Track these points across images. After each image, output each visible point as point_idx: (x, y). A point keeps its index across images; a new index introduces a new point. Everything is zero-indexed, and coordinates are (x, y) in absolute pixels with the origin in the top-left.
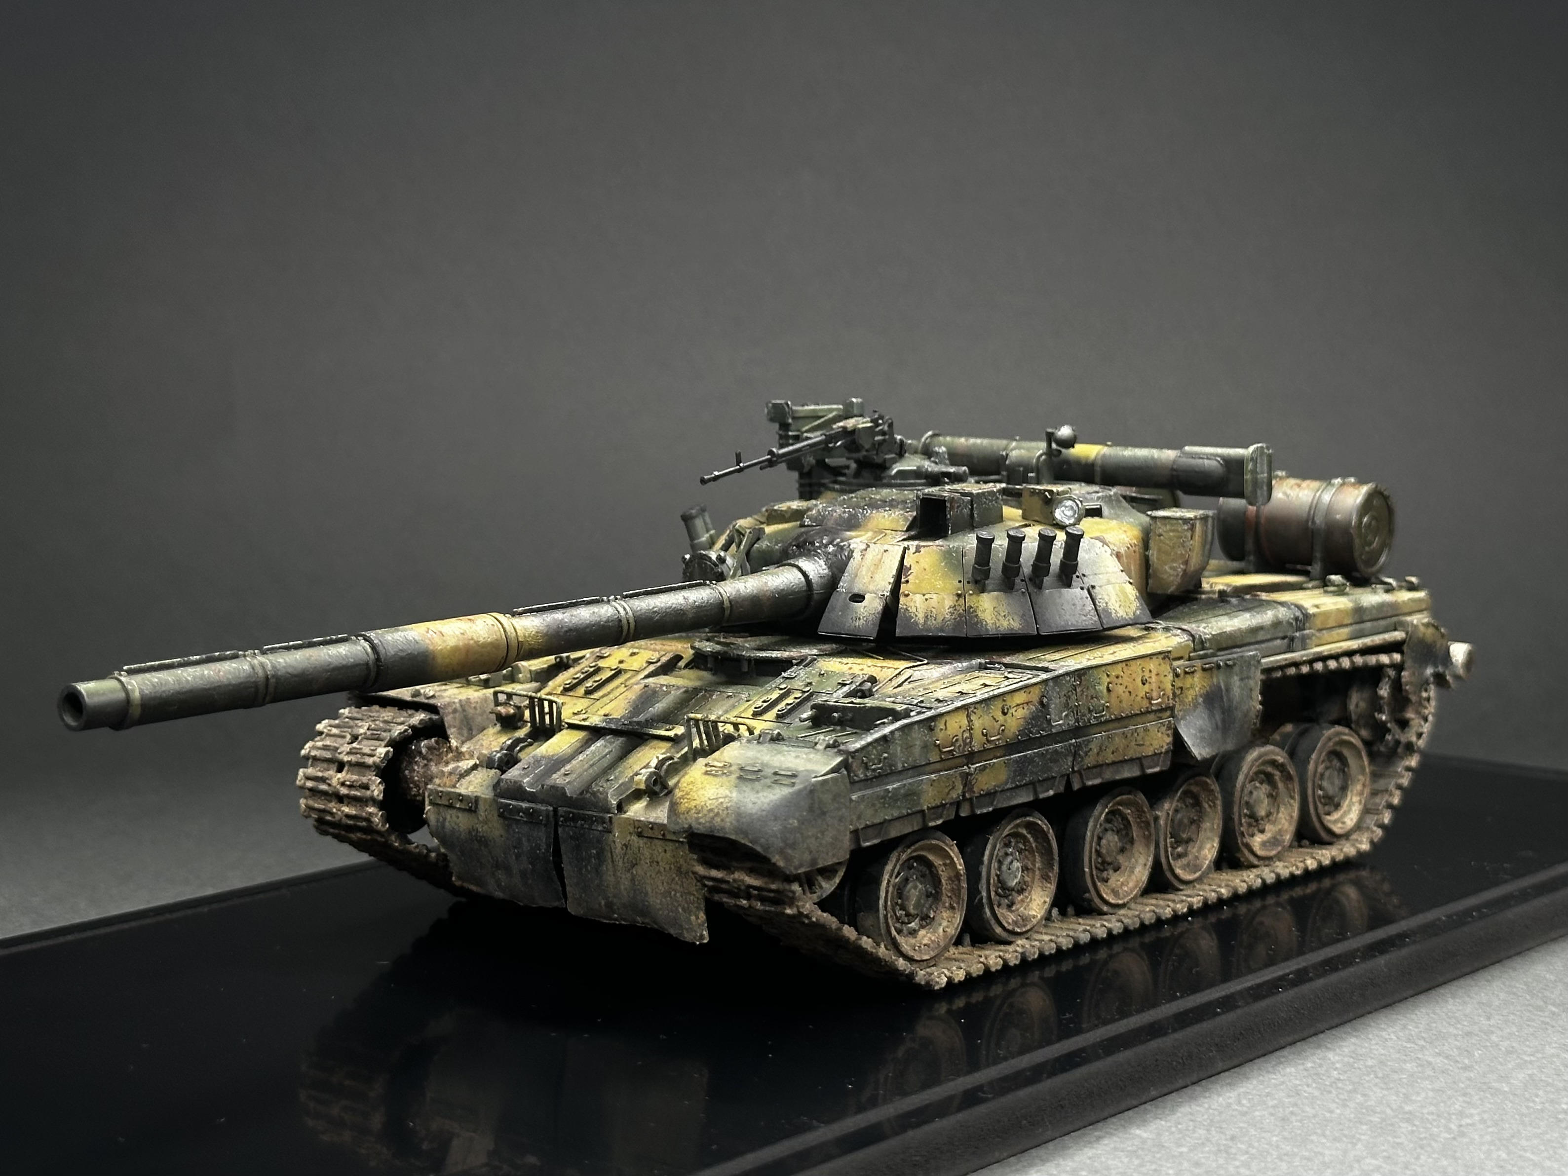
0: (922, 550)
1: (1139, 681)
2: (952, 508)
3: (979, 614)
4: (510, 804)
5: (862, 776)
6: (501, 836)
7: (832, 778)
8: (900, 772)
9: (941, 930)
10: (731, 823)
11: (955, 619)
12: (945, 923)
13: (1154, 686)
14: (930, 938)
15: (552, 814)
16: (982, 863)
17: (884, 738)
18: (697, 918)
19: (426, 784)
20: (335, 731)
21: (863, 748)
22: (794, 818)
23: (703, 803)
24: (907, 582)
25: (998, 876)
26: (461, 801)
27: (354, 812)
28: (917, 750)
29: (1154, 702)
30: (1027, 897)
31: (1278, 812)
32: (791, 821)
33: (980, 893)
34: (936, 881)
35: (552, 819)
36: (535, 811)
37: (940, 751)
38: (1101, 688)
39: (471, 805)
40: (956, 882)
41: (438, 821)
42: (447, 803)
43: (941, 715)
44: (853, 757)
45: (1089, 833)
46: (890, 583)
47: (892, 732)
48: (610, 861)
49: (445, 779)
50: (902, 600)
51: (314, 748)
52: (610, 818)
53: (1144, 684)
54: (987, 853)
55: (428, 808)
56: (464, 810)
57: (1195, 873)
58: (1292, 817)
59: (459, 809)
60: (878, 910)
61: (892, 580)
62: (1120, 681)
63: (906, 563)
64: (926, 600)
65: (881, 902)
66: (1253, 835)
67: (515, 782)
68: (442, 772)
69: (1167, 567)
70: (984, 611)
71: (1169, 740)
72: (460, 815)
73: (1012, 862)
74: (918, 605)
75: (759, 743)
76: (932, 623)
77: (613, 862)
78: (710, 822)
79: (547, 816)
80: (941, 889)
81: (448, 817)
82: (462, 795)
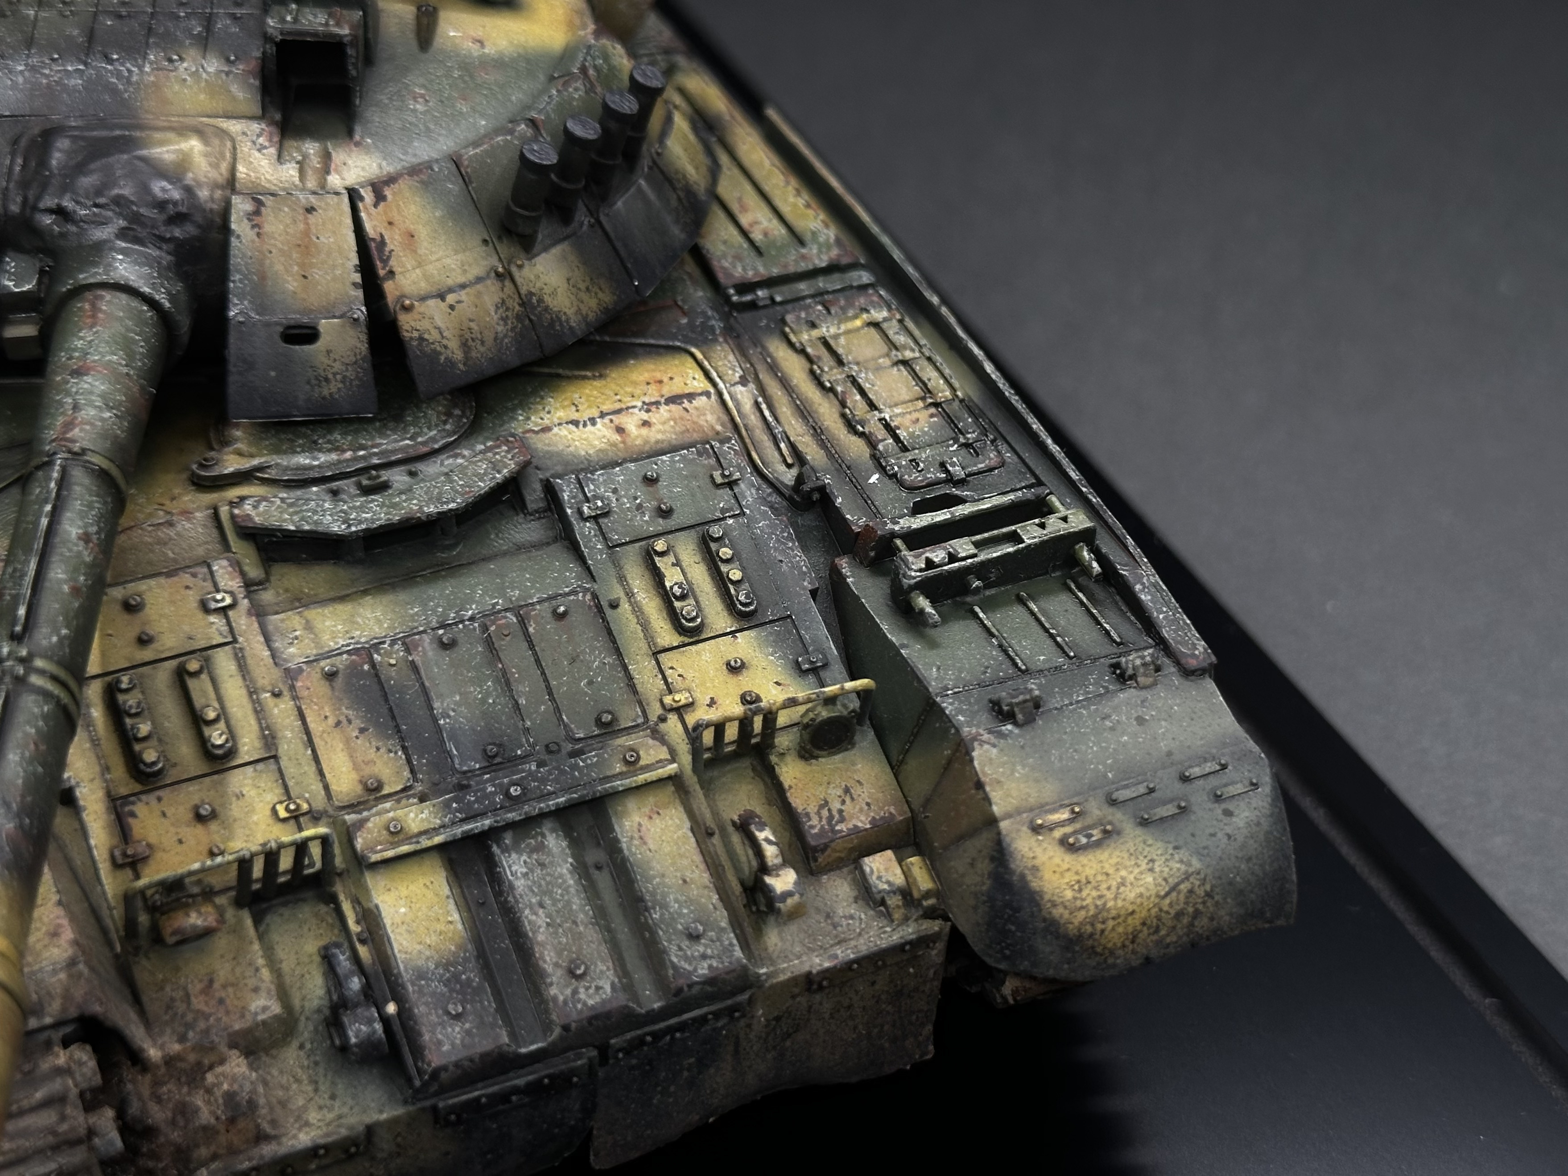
82: (323, 1146)
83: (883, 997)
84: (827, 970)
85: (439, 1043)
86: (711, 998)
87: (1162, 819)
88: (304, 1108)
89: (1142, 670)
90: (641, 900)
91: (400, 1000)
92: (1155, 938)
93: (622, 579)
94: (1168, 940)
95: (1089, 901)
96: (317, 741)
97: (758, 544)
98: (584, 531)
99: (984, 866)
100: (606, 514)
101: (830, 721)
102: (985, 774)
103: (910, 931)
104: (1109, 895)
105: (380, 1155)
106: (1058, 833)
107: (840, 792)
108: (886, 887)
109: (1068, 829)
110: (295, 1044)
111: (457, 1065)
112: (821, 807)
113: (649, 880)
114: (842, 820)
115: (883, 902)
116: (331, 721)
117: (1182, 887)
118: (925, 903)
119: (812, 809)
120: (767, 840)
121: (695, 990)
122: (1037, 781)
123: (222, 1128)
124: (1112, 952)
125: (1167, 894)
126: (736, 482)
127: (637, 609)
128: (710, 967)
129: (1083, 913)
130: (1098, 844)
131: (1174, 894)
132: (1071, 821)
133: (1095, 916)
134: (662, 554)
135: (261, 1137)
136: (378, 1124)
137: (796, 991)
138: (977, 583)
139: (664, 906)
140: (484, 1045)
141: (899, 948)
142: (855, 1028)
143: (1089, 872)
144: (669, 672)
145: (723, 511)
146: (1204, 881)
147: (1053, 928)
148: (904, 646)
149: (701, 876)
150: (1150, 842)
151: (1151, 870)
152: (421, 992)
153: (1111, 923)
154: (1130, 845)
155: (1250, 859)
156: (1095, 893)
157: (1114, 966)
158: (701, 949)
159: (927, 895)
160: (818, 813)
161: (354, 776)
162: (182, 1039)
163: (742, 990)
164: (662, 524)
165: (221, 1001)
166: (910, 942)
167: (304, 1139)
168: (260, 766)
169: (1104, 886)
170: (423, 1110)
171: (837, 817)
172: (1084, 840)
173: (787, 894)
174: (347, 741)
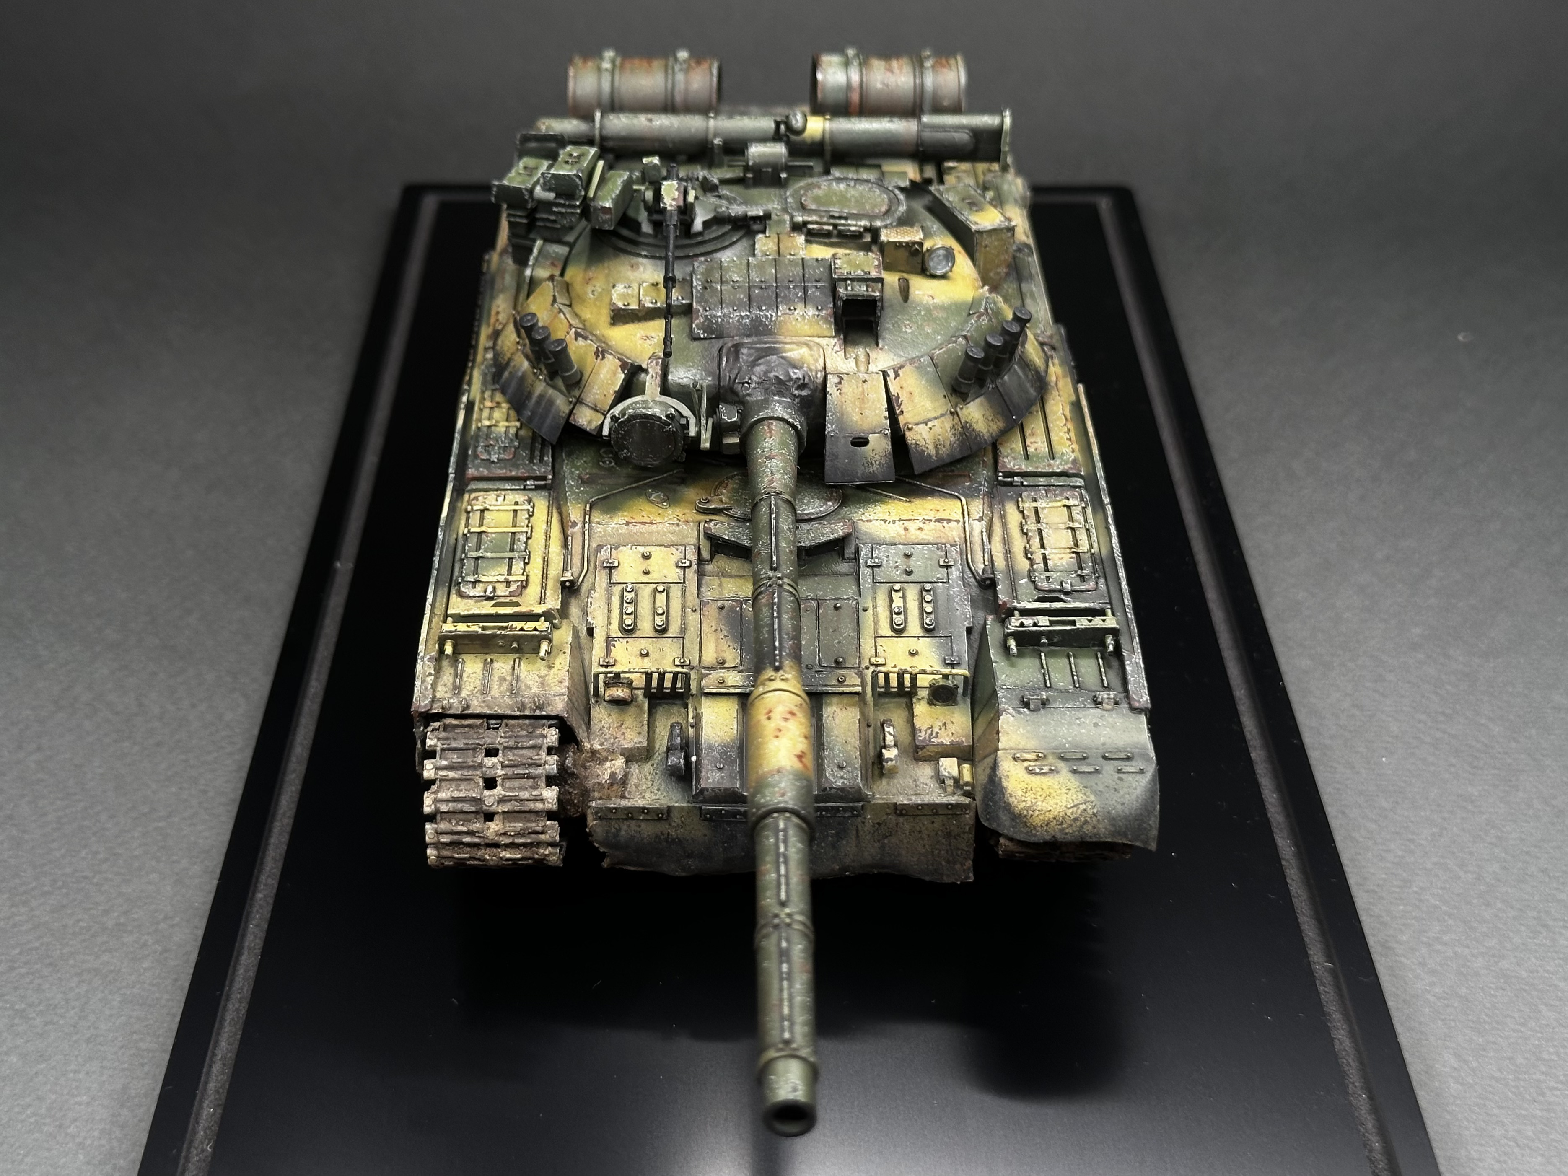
0: (900, 372)
2: (882, 306)
3: (974, 425)
6: (705, 835)
11: (958, 439)
20: (452, 774)
24: (902, 412)
26: (647, 813)
39: (662, 815)
41: (605, 832)
42: (625, 817)
46: (885, 417)
48: (854, 836)
49: (606, 791)
50: (909, 435)
51: (436, 801)
52: (863, 806)
55: (592, 823)
56: (650, 820)
59: (642, 819)
61: (886, 414)
63: (893, 390)
64: (931, 429)
68: (598, 783)
70: (977, 422)
72: (643, 824)
74: (926, 438)
75: (1033, 711)
76: (943, 451)
78: (1079, 831)
81: (625, 827)
82: (647, 809)
83: (940, 833)
84: (905, 805)
85: (708, 778)
86: (841, 799)
87: (1084, 772)
88: (645, 791)
89: (1106, 700)
90: (823, 744)
91: (698, 755)
92: (1059, 827)
93: (874, 598)
94: (1067, 831)
95: (1029, 799)
96: (704, 636)
97: (949, 598)
98: (865, 572)
99: (988, 771)
100: (879, 567)
101: (943, 687)
102: (1002, 727)
103: (953, 799)
104: (1040, 799)
105: (673, 824)
106: (1026, 764)
107: (941, 724)
108: (947, 774)
109: (1032, 763)
110: (650, 763)
111: (713, 789)
112: (929, 728)
113: (829, 737)
114: (936, 737)
115: (943, 782)
116: (714, 628)
117: (1081, 806)
118: (965, 788)
119: (924, 728)
120: (889, 733)
121: (833, 791)
122: (1027, 738)
123: (607, 787)
124: (1035, 828)
125: (1071, 807)
126: (950, 566)
127: (875, 615)
128: (843, 783)
129: (1024, 804)
130: (1044, 774)
131: (1075, 809)
132: (1036, 760)
133: (1029, 807)
134: (896, 591)
135: (623, 797)
136: (673, 806)
137: (889, 811)
138: (1045, 640)
139: (832, 750)
140: (727, 785)
141: (946, 806)
142: (924, 846)
143: (1034, 785)
144: (878, 647)
145: (938, 578)
146: (1093, 807)
147: (1008, 807)
148: (996, 662)
149: (855, 742)
150: (1072, 780)
151: (1067, 794)
152: (708, 754)
153: (1037, 813)
154: (1061, 780)
155: (1123, 804)
156: (1033, 796)
157: (1035, 835)
158: (842, 774)
159: (967, 784)
160: (926, 731)
161: (715, 655)
162: (602, 744)
163: (859, 801)
164: (905, 578)
165: (624, 734)
166: (951, 804)
167: (640, 803)
168: (675, 640)
169: (1039, 794)
170: (695, 807)
171: (934, 735)
172: (1038, 770)
173: (891, 760)
174: (717, 639)
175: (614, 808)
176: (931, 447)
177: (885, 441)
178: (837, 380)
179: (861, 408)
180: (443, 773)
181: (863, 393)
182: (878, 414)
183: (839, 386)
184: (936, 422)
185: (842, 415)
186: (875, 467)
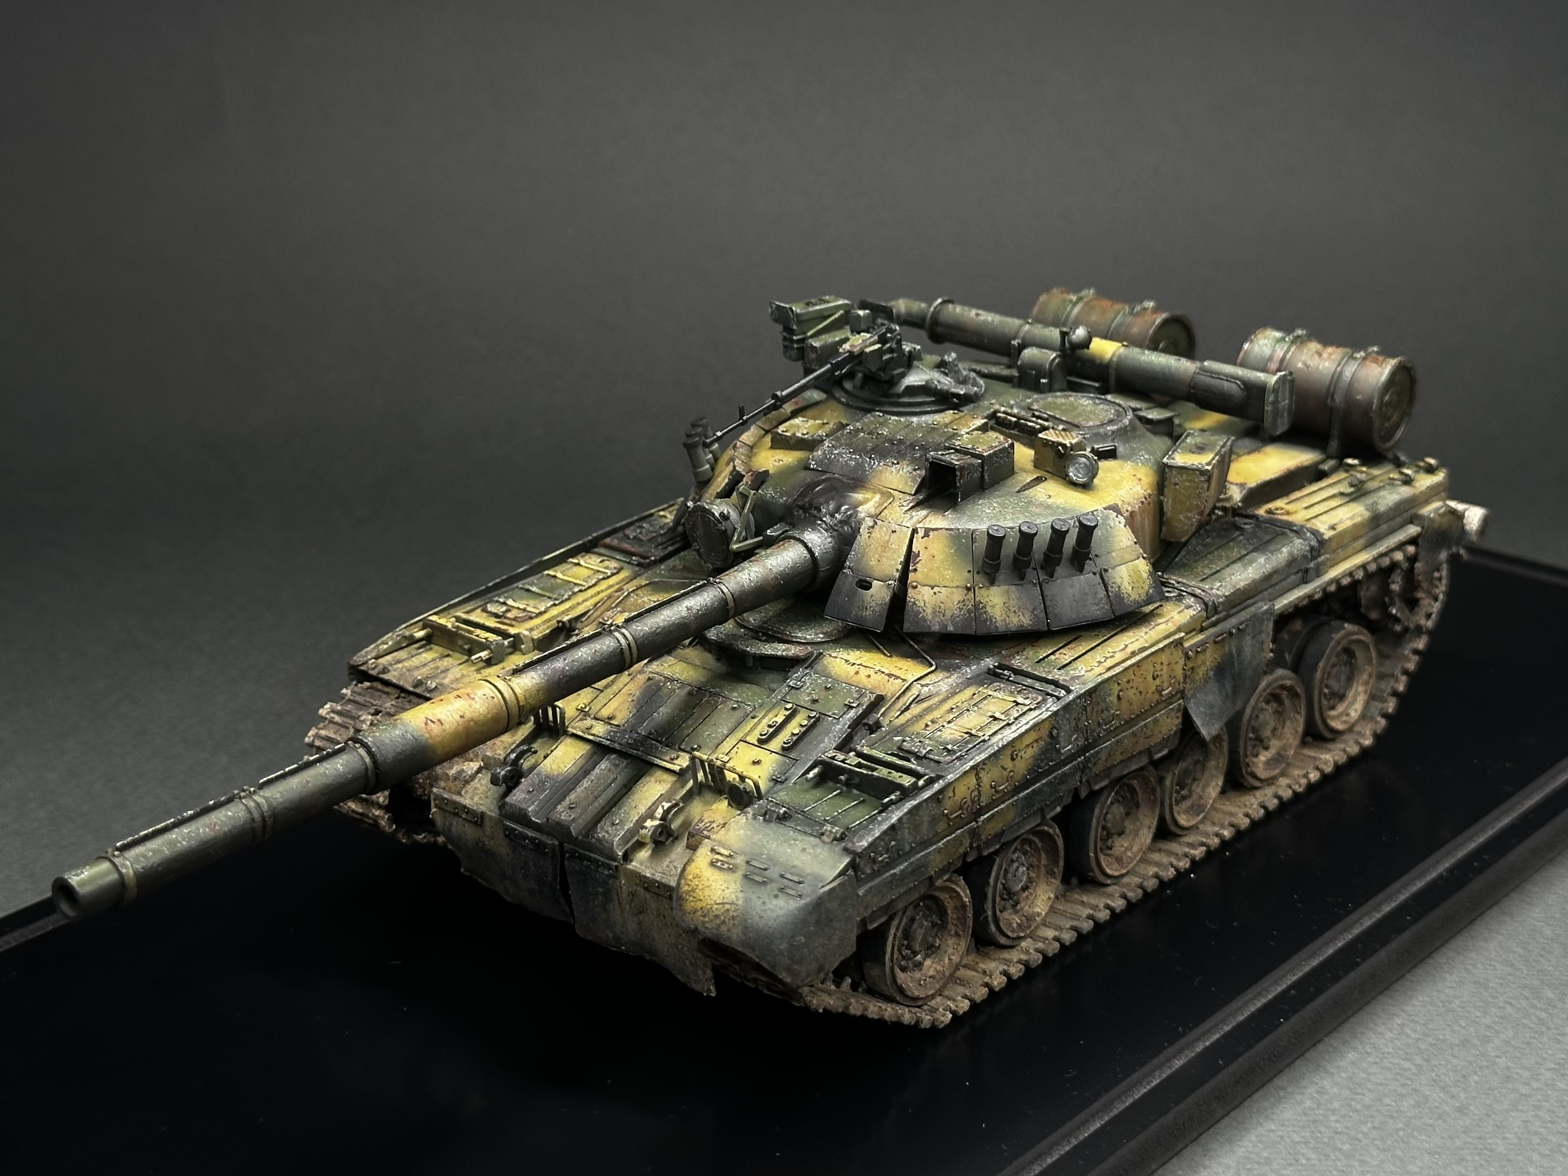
0: (931, 533)
1: (1150, 678)
2: (962, 476)
3: (989, 609)
4: (516, 829)
5: (869, 871)
6: (508, 855)
7: (839, 885)
8: (908, 852)
9: (947, 961)
10: (738, 935)
11: (964, 615)
12: (950, 951)
13: (1165, 677)
14: (936, 969)
15: (557, 848)
16: (988, 884)
17: (893, 827)
18: (705, 973)
19: (432, 786)
20: (337, 719)
21: (871, 845)
22: (800, 935)
23: (709, 906)
24: (915, 570)
25: (1003, 884)
26: (467, 813)
27: (361, 810)
28: (925, 828)
29: (1164, 693)
30: (1031, 894)
31: (1283, 728)
32: (798, 939)
33: (985, 912)
34: (942, 911)
35: (558, 853)
36: (541, 842)
37: (948, 818)
38: (1111, 698)
39: (477, 819)
40: (962, 912)
41: (444, 824)
42: (452, 810)
43: (949, 785)
44: (860, 857)
45: (1094, 820)
46: (897, 570)
47: (900, 820)
48: (617, 902)
49: (450, 784)
50: (911, 592)
51: (317, 736)
52: (616, 866)
53: (1154, 679)
54: (993, 874)
55: (434, 810)
56: (470, 822)
57: (1198, 815)
58: (1297, 731)
59: (465, 819)
60: (884, 964)
61: (900, 567)
62: (1131, 685)
63: (915, 548)
64: (935, 593)
65: (888, 957)
66: (1257, 756)
67: (521, 809)
68: (447, 775)
69: (1181, 517)
70: (993, 607)
71: (1178, 721)
72: (467, 825)
73: (1018, 868)
74: (927, 601)
75: (764, 820)
76: (940, 619)
77: (619, 903)
78: (717, 929)
79: (553, 850)
80: (947, 919)
81: (455, 823)
82: (468, 808)
84: (648, 878)
85: (515, 795)
86: (602, 854)
87: (752, 880)
88: (476, 794)
89: (828, 833)
91: (527, 777)
92: (703, 919)
93: (769, 711)
95: (693, 884)
96: (617, 694)
98: (782, 689)
100: (797, 688)
102: (730, 824)
104: (700, 887)
106: (716, 857)
109: (721, 858)
111: (515, 807)
112: (709, 822)
114: (709, 831)
116: (631, 692)
117: (727, 905)
119: (706, 820)
120: (663, 807)
121: (594, 840)
122: (739, 839)
123: (451, 780)
125: (719, 903)
126: (852, 707)
127: (757, 723)
128: (604, 836)
129: (688, 887)
130: (722, 869)
131: (721, 906)
135: (459, 794)
136: (487, 814)
137: (638, 882)
138: (842, 777)
139: (621, 810)
140: (525, 806)
142: (670, 936)
143: (704, 874)
144: (735, 748)
145: (834, 714)
148: (794, 782)
150: (738, 882)
151: (724, 891)
152: (531, 778)
153: (691, 898)
154: (730, 879)
156: (697, 882)
157: (685, 921)
158: (609, 829)
160: (706, 823)
161: (612, 711)
164: (808, 704)
167: (467, 802)
169: (702, 882)
170: (501, 820)
171: (710, 829)
172: (719, 864)
174: (625, 701)
175: (447, 799)
176: (929, 611)
177: (886, 591)
178: (871, 524)
179: (880, 556)
180: (332, 715)
181: (888, 542)
182: (893, 564)
183: (871, 530)
184: (943, 590)
185: (863, 557)
186: (868, 613)
